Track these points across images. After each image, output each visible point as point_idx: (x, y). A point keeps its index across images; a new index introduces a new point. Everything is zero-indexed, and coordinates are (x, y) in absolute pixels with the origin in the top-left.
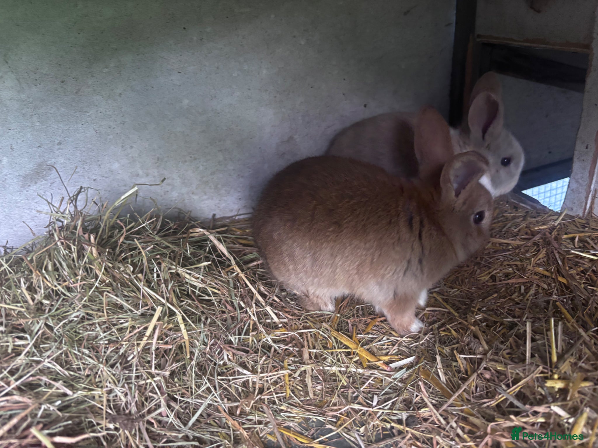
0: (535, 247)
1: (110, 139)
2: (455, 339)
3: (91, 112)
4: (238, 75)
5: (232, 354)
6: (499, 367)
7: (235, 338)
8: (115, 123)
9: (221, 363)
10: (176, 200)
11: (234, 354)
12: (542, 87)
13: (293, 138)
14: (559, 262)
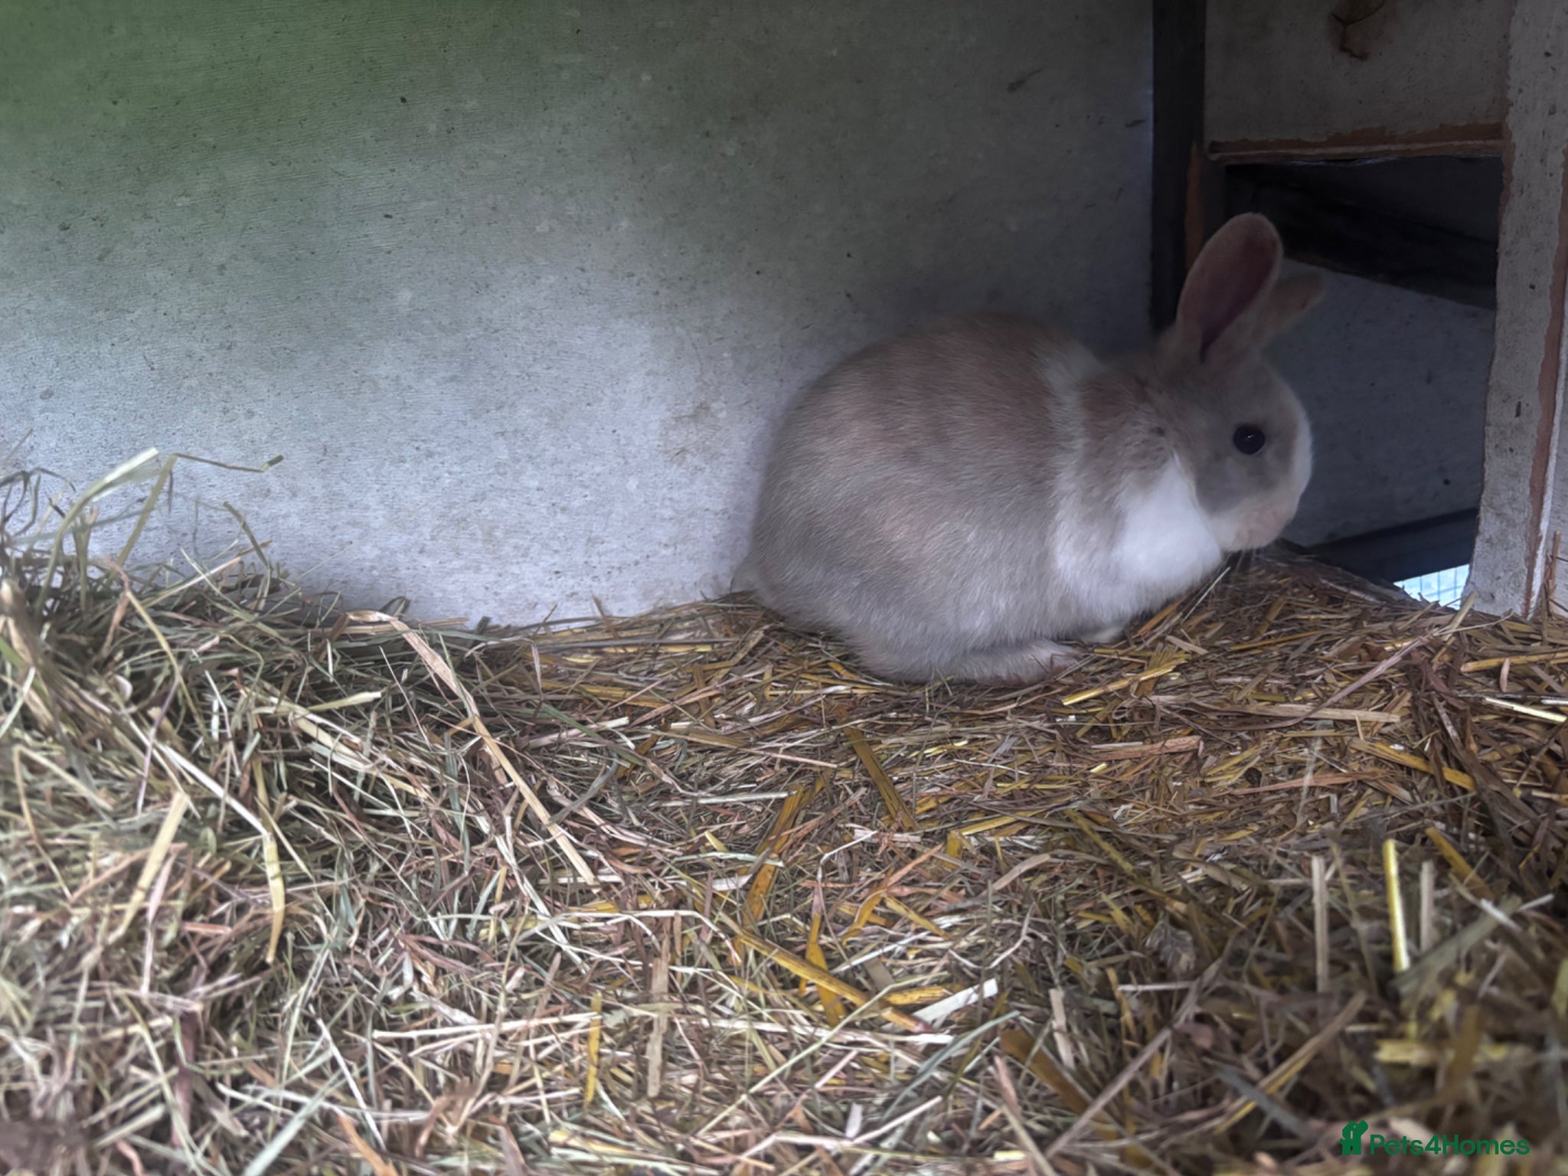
0: (1382, 692)
1: (190, 388)
2: (1118, 933)
3: (138, 312)
4: (552, 230)
5: (432, 970)
6: (1238, 1011)
7: (448, 922)
8: (204, 345)
9: (396, 993)
10: (373, 568)
11: (440, 971)
12: (1409, 300)
13: (707, 408)
14: (1450, 729)
